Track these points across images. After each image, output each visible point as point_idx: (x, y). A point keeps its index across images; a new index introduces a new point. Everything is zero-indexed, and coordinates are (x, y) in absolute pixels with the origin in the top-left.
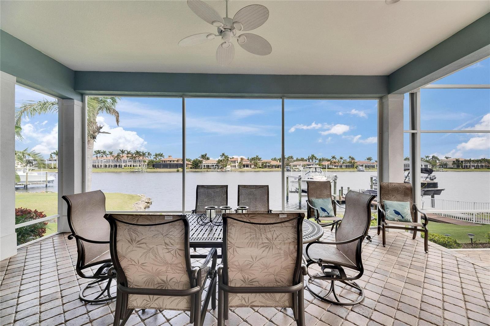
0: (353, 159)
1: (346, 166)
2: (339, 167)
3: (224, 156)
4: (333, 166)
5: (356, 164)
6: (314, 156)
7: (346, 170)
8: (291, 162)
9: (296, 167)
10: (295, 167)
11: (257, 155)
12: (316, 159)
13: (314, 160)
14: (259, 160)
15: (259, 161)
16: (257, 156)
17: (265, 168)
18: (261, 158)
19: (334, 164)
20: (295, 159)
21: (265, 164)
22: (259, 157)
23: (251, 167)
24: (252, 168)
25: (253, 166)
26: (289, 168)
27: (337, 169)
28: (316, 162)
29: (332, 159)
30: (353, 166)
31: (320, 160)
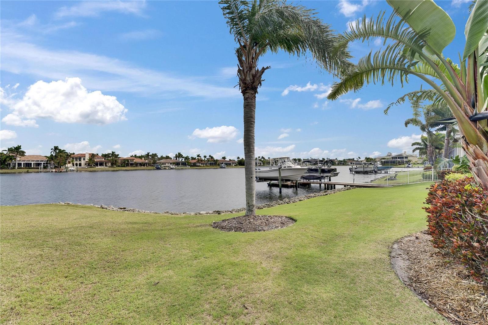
1: (211, 164)
2: (205, 165)
4: (200, 164)
5: (218, 162)
7: (211, 167)
9: (164, 165)
17: (127, 166)
19: (200, 162)
21: (126, 162)
22: (116, 153)
23: (106, 166)
27: (204, 166)
30: (216, 163)
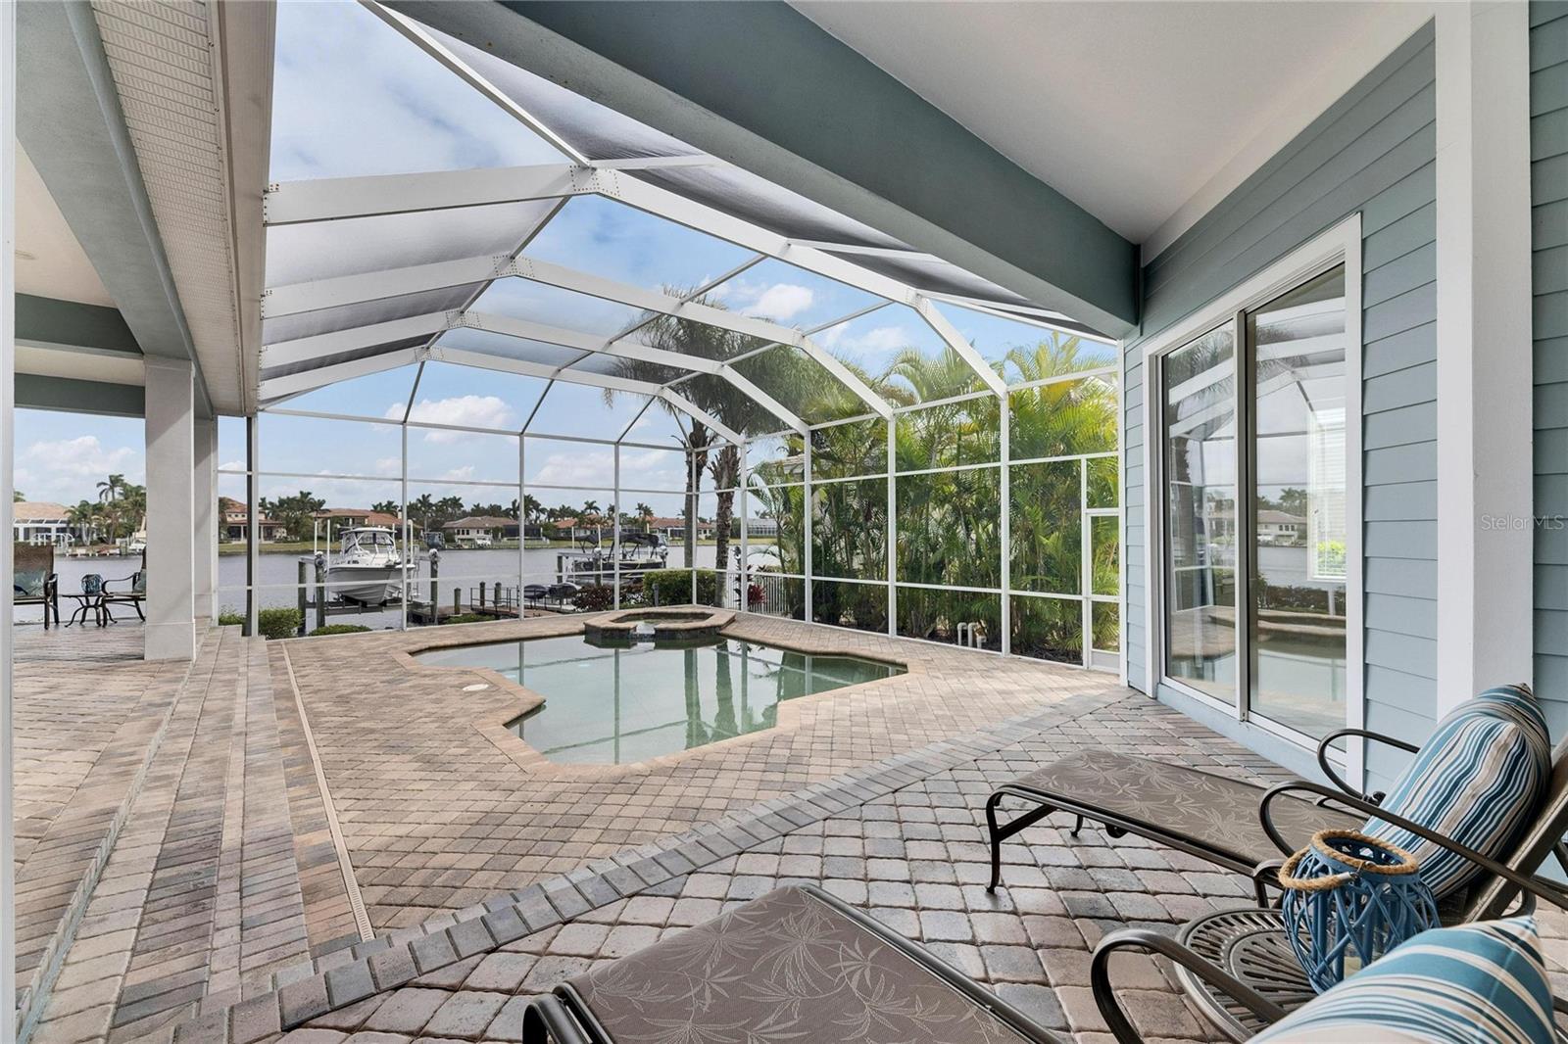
0: (647, 511)
3: (118, 489)
6: (534, 499)
8: (453, 517)
9: (465, 536)
10: (461, 536)
11: (305, 491)
12: (538, 510)
13: (533, 515)
14: (313, 510)
15: (314, 514)
16: (301, 493)
18: (324, 502)
19: (589, 526)
20: (468, 507)
22: (316, 497)
24: (279, 541)
25: (281, 533)
26: (437, 540)
28: (538, 518)
29: (588, 511)
31: (552, 513)
